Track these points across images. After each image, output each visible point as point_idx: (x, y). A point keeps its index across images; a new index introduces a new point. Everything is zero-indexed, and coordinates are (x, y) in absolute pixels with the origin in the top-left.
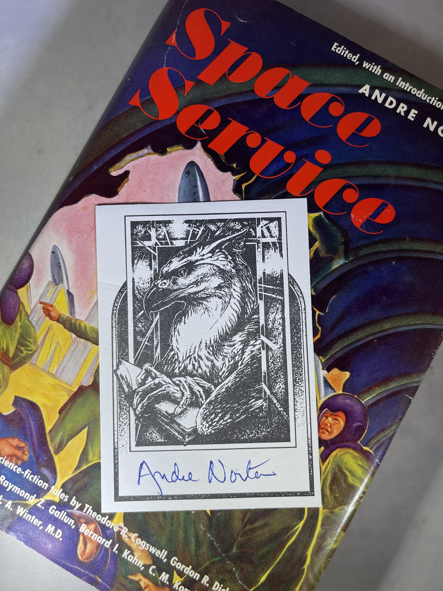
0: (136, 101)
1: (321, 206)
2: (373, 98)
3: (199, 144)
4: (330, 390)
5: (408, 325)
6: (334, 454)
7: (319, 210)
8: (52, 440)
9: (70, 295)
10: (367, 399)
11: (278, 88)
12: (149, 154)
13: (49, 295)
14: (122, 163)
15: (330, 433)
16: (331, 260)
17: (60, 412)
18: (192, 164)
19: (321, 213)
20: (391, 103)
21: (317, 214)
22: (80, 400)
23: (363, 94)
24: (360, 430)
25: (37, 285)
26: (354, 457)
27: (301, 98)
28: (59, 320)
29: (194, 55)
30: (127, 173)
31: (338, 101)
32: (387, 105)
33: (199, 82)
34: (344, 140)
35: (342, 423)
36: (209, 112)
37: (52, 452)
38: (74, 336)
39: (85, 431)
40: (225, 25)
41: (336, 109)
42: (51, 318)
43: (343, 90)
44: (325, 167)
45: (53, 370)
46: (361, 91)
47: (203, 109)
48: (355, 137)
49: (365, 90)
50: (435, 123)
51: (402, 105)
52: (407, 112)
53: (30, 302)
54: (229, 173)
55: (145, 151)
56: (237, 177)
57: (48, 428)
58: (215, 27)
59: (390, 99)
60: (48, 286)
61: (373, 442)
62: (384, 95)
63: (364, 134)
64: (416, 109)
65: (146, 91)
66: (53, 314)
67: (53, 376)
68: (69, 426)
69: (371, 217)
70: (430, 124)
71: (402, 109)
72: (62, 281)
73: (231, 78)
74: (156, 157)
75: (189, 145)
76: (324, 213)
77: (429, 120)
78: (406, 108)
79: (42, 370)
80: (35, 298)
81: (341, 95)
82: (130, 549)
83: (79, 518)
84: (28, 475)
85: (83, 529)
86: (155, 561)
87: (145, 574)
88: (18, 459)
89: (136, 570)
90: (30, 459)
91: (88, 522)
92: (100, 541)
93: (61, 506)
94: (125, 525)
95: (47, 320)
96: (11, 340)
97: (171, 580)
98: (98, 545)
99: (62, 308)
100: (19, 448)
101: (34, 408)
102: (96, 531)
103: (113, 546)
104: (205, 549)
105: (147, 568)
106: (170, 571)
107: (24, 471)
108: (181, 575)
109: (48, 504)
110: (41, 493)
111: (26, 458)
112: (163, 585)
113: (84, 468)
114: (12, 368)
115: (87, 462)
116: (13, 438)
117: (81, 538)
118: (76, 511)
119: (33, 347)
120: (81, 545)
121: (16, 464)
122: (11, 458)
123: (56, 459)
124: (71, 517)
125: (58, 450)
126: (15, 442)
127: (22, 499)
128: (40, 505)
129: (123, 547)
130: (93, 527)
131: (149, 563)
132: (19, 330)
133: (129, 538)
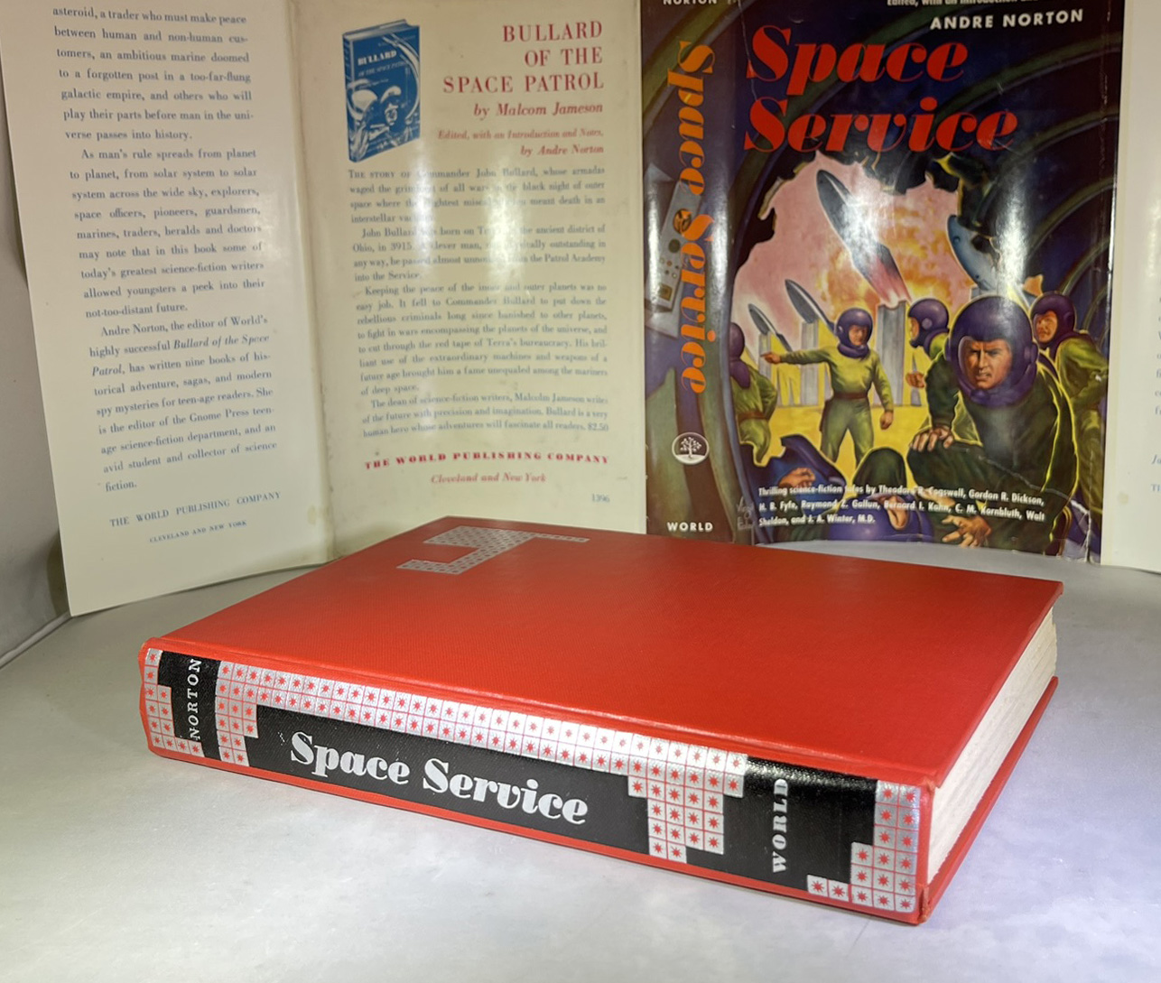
0: (749, 144)
1: (948, 148)
2: (946, 27)
3: (818, 153)
4: (1032, 298)
5: (1071, 208)
6: (1059, 349)
7: (948, 152)
8: (826, 454)
9: (781, 337)
10: (1066, 290)
11: (859, 64)
12: (781, 184)
13: (765, 346)
14: (765, 205)
15: (1049, 334)
16: (980, 191)
17: (821, 430)
18: (821, 173)
19: (952, 154)
20: (965, 22)
21: (948, 157)
22: (831, 412)
23: (936, 29)
24: (1071, 319)
25: (752, 344)
26: (1076, 344)
27: (883, 62)
28: (782, 360)
29: (775, 77)
30: (773, 211)
31: (915, 47)
32: (962, 26)
33: (791, 97)
34: (939, 78)
35: (1055, 320)
36: (812, 120)
37: (831, 462)
38: (799, 366)
39: (848, 433)
40: (787, 33)
41: (919, 55)
42: (775, 363)
43: (916, 35)
44: (936, 112)
45: (797, 401)
46: (933, 27)
47: (806, 118)
48: (949, 71)
49: (936, 23)
50: (1013, 17)
51: (975, 18)
52: (983, 23)
53: (753, 360)
54: (856, 163)
55: (777, 183)
56: (864, 162)
57: (818, 446)
58: (779, 40)
59: (962, 19)
60: (760, 340)
61: (1085, 324)
62: (955, 19)
63: (955, 63)
64: (990, 14)
65: (753, 131)
66: (775, 359)
67: (800, 406)
68: (833, 437)
69: (997, 132)
70: (1009, 21)
71: (977, 22)
72: (768, 329)
73: (816, 79)
74: (788, 184)
75: (811, 157)
76: (955, 152)
77: (1006, 18)
78: (980, 19)
79: (790, 406)
80: (756, 355)
81: (917, 40)
82: (931, 501)
83: (880, 498)
84: (821, 489)
85: (887, 505)
86: (957, 500)
87: (954, 513)
88: (807, 482)
89: (945, 515)
90: (817, 477)
91: (888, 497)
92: (906, 506)
93: (861, 497)
94: (919, 485)
95: (773, 366)
96: (756, 398)
97: (976, 508)
98: (907, 512)
99: (780, 351)
100: (803, 474)
101: (799, 439)
102: (898, 501)
103: (917, 505)
104: (991, 473)
105: (953, 508)
106: (972, 502)
107: (817, 487)
108: (982, 501)
109: (850, 502)
110: (839, 497)
111: (813, 478)
112: (972, 516)
113: (862, 461)
114: (768, 418)
115: (863, 455)
116: (795, 469)
117: (890, 513)
118: (874, 495)
119: (774, 394)
120: (892, 517)
121: (808, 486)
122: (801, 485)
123: (837, 465)
124: (872, 501)
125: (835, 457)
126: (799, 471)
127: (827, 509)
128: (843, 506)
129: (926, 502)
130: (894, 499)
131: (952, 503)
132: (757, 388)
133: (927, 493)
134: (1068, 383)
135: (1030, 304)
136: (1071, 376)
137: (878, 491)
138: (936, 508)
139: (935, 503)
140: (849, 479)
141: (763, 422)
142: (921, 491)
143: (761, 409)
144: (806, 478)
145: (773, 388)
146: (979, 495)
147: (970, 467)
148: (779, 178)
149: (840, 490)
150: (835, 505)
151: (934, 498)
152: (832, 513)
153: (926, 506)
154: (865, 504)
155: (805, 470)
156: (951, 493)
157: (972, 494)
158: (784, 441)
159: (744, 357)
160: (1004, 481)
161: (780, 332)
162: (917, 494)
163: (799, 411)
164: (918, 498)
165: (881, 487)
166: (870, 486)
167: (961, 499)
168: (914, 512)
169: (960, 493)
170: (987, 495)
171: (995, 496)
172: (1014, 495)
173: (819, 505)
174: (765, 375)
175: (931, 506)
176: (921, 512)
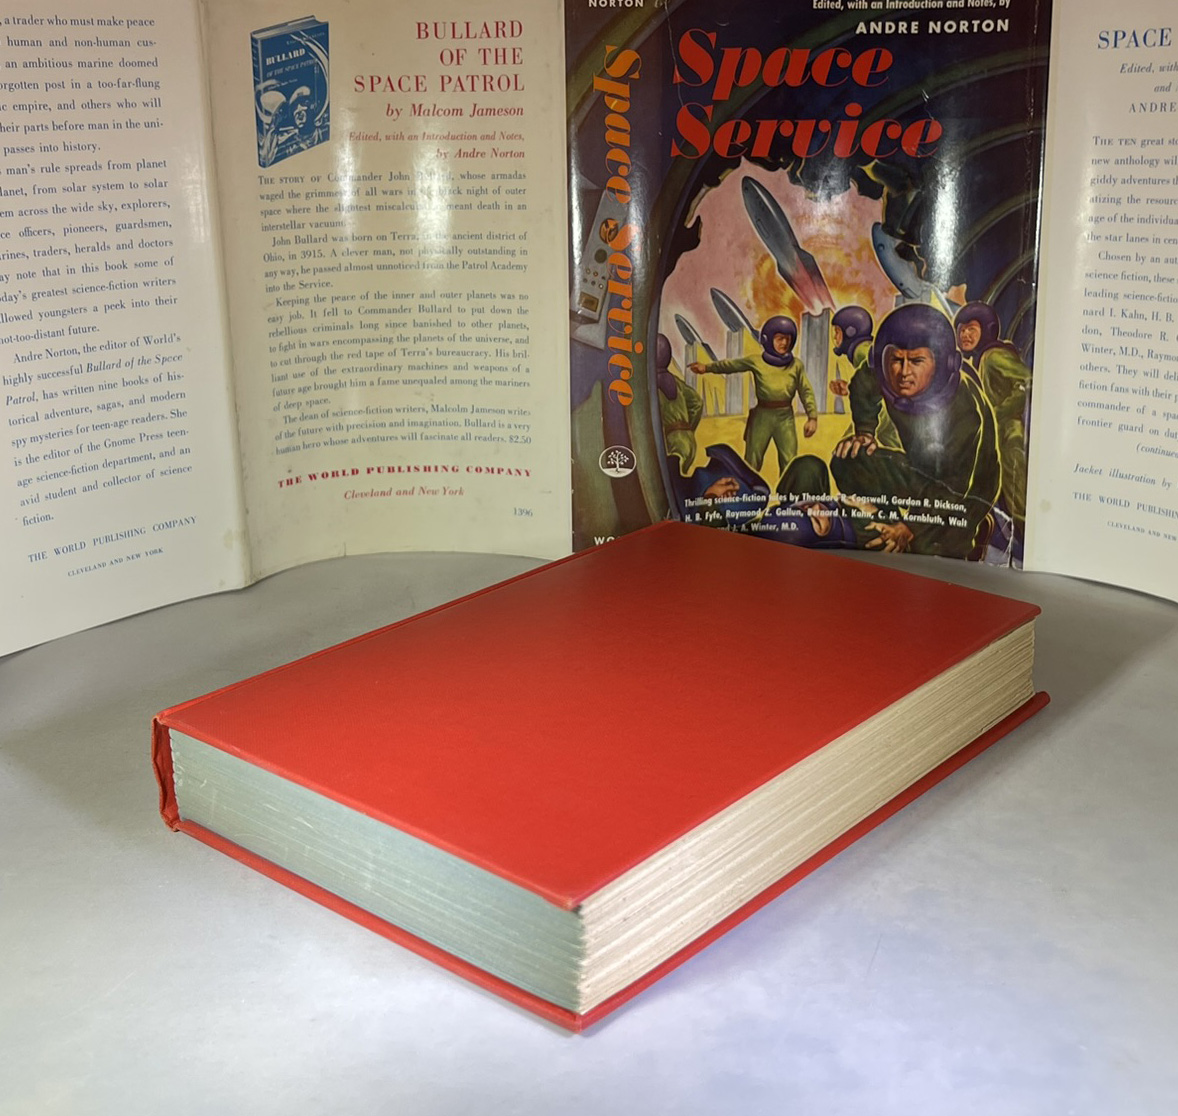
0: (675, 151)
1: (873, 155)
2: (872, 31)
3: (743, 158)
4: (956, 307)
5: (997, 218)
6: (983, 358)
7: (873, 159)
8: (750, 463)
9: (705, 346)
10: (990, 300)
11: (784, 70)
12: (707, 191)
13: (691, 356)
14: (691, 212)
15: (972, 343)
16: (905, 198)
17: (745, 439)
18: (746, 179)
19: (876, 160)
20: (890, 27)
21: (873, 164)
22: (755, 421)
23: (861, 33)
24: (995, 327)
25: (679, 355)
26: (1000, 353)
27: (809, 67)
28: (708, 370)
29: (701, 81)
30: (699, 218)
31: (842, 51)
32: (887, 31)
33: (717, 103)
34: (864, 84)
35: (978, 329)
36: (738, 125)
37: (755, 471)
38: (724, 375)
39: (772, 440)
40: (712, 37)
41: (844, 60)
42: (701, 373)
43: (841, 39)
44: (860, 118)
45: (722, 411)
46: (858, 32)
47: (731, 124)
48: (873, 77)
49: (861, 28)
50: (939, 23)
51: (901, 24)
52: (909, 28)
53: (680, 371)
54: (781, 170)
55: (703, 191)
56: (789, 169)
57: (742, 455)
58: (704, 42)
59: (887, 24)
60: (686, 350)
61: (1009, 334)
62: (880, 24)
63: (879, 69)
64: (915, 21)
65: (679, 138)
66: (701, 369)
67: (725, 415)
68: (757, 446)
69: (921, 140)
70: (934, 27)
71: (903, 27)
72: (695, 339)
73: (740, 84)
74: (714, 190)
75: (736, 164)
76: (879, 159)
77: (932, 24)
78: (905, 25)
79: (715, 416)
80: (682, 366)
81: (841, 45)
82: (854, 508)
83: (803, 506)
84: (745, 498)
85: (810, 512)
86: (880, 506)
87: (877, 520)
88: (732, 491)
89: (868, 521)
90: (741, 486)
91: (811, 505)
92: (829, 513)
93: (784, 505)
94: (842, 492)
95: (698, 375)
96: (682, 409)
97: (899, 515)
98: (829, 518)
99: (705, 360)
100: (728, 484)
101: (725, 448)
102: (821, 509)
103: (840, 513)
104: (914, 480)
105: (876, 515)
106: (895, 508)
107: (741, 497)
108: (905, 507)
109: (773, 510)
110: (763, 505)
111: (737, 487)
112: (895, 522)
113: (786, 469)
114: (693, 429)
115: (787, 463)
116: (720, 479)
117: (813, 520)
118: (797, 503)
119: (699, 404)
120: (815, 525)
121: (733, 496)
122: (726, 494)
123: (760, 474)
124: (794, 509)
125: (759, 467)
126: (723, 481)
127: (752, 517)
128: (767, 514)
129: (849, 509)
130: (817, 507)
131: (875, 510)
132: (683, 398)
133: (850, 500)
134: (991, 391)
135: (954, 312)
136: (995, 386)
137: (801, 499)
138: (859, 515)
139: (858, 510)
140: (773, 488)
141: (689, 433)
142: (844, 498)
143: (687, 420)
144: (731, 487)
145: (699, 399)
146: (901, 502)
147: (893, 475)
148: (704, 185)
149: (764, 498)
150: (759, 514)
151: (857, 505)
152: (756, 522)
153: (849, 513)
154: (789, 512)
155: (729, 480)
156: (873, 500)
157: (895, 500)
158: (709, 451)
159: (671, 368)
160: (926, 488)
161: (705, 342)
162: (840, 501)
163: (722, 421)
164: (840, 505)
165: (804, 495)
166: (794, 494)
167: (884, 505)
168: (837, 518)
169: (883, 500)
170: (909, 502)
171: (918, 503)
172: (936, 501)
173: (743, 514)
174: (691, 385)
175: (853, 513)
176: (844, 518)
